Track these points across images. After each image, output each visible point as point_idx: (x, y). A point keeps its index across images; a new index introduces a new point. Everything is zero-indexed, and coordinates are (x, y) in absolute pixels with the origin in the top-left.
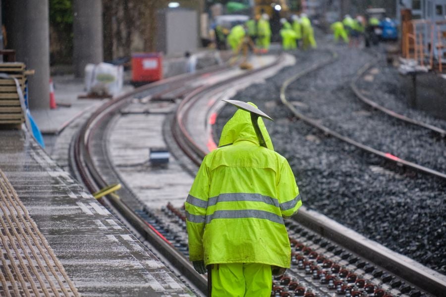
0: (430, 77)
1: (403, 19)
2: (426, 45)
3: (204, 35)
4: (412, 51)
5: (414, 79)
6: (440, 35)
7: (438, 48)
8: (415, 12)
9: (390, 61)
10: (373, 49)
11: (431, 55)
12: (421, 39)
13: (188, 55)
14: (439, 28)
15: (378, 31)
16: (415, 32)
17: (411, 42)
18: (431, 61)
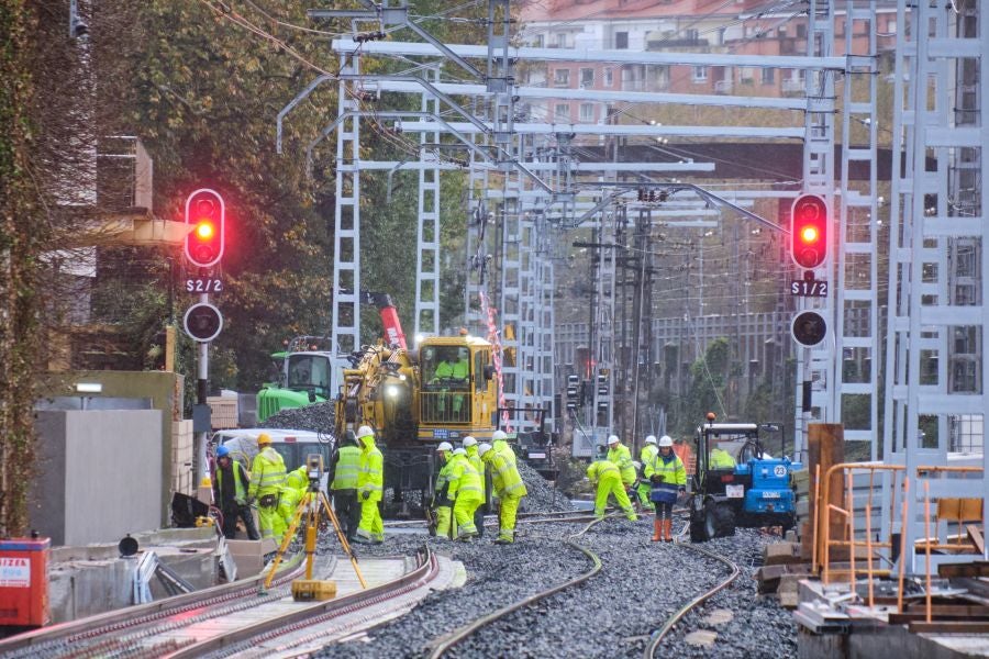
0: (895, 641)
1: (814, 454)
2: (885, 539)
3: (185, 486)
4: (839, 555)
5: (845, 646)
6: (932, 509)
7: (921, 551)
8: (850, 435)
9: (770, 587)
10: (714, 546)
11: (898, 571)
12: (869, 523)
13: (129, 547)
14: (928, 487)
15: (734, 492)
16: (851, 496)
17: (839, 527)
18: (898, 590)
